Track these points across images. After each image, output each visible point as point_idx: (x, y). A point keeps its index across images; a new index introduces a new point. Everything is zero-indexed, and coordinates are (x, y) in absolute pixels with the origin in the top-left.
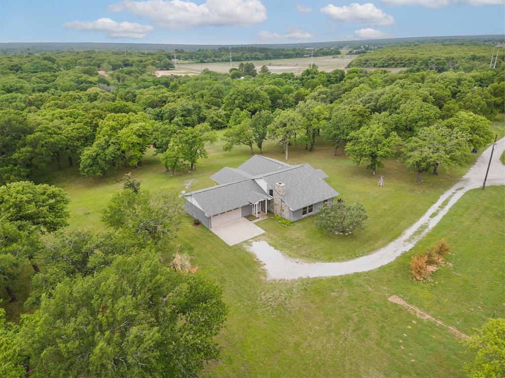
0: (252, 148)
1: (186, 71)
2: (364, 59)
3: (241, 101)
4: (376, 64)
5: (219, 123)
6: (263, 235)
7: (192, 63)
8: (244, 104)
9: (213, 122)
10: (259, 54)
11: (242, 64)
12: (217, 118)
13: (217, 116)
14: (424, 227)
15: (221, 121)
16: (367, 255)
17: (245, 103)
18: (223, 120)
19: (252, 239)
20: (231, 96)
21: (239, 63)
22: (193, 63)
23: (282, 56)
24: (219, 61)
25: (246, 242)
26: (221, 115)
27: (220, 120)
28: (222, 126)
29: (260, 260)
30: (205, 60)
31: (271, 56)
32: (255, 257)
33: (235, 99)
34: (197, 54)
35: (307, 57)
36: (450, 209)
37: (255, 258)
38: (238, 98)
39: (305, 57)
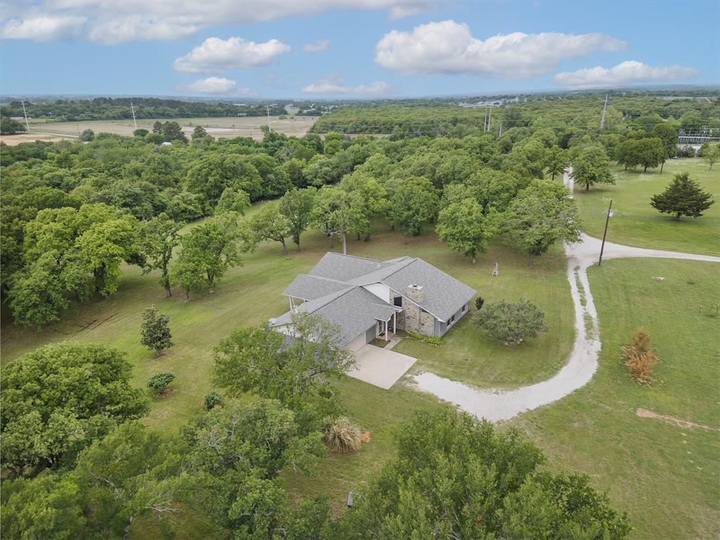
0: (284, 245)
1: (49, 135)
2: (330, 122)
3: (218, 177)
4: (347, 129)
5: (190, 212)
6: (417, 363)
7: (52, 122)
8: (222, 183)
9: (180, 211)
10: (170, 109)
11: (158, 123)
12: (184, 205)
13: (185, 202)
14: (587, 318)
15: (193, 209)
16: (564, 364)
17: (225, 180)
18: (196, 207)
19: (408, 372)
20: (200, 170)
21: (154, 121)
22: (55, 122)
23: (206, 114)
24: (101, 119)
25: (403, 378)
26: (190, 200)
27: (191, 208)
28: (197, 216)
29: (447, 400)
30: (76, 117)
31: (190, 113)
32: (436, 398)
33: (207, 175)
34: (56, 108)
35: (242, 116)
36: (592, 292)
37: (438, 399)
38: (213, 174)
39: (240, 116)
